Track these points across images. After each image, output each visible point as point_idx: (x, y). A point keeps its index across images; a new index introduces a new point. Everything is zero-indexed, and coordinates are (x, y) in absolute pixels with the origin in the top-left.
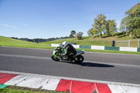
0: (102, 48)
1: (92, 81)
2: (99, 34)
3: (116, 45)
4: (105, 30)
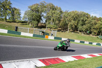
2: (4, 17)
3: (19, 31)
4: (10, 16)
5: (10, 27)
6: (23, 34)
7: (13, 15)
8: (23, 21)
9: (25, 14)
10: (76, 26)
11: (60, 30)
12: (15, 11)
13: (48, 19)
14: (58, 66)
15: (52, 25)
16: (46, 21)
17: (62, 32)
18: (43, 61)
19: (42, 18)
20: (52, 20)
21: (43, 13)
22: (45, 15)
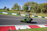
0: (16, 14)
1: (10, 26)
2: (15, 10)
4: (17, 9)
5: (17, 13)
6: (22, 15)
7: (18, 8)
8: (22, 10)
9: (22, 7)
10: (45, 10)
11: (37, 13)
12: (19, 7)
13: (31, 8)
14: (37, 29)
15: (33, 10)
16: (31, 9)
17: (38, 13)
18: (30, 26)
19: (29, 8)
20: (33, 8)
21: (29, 6)
22: (30, 7)
